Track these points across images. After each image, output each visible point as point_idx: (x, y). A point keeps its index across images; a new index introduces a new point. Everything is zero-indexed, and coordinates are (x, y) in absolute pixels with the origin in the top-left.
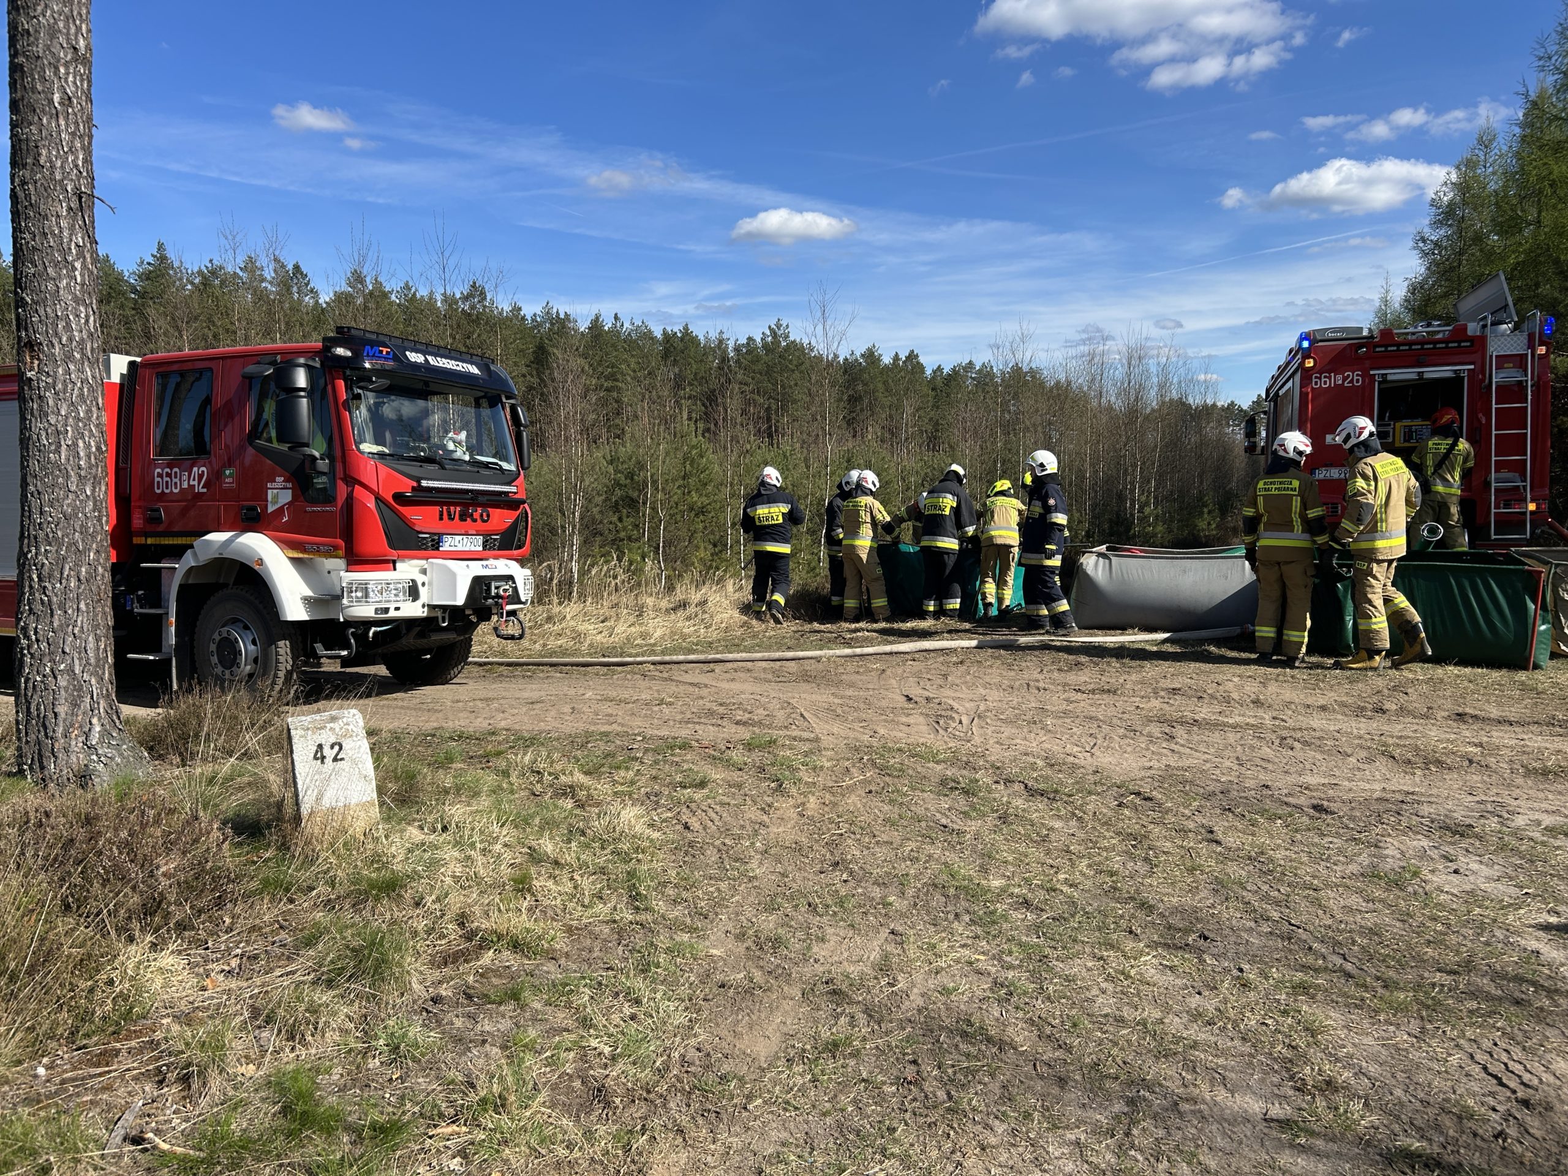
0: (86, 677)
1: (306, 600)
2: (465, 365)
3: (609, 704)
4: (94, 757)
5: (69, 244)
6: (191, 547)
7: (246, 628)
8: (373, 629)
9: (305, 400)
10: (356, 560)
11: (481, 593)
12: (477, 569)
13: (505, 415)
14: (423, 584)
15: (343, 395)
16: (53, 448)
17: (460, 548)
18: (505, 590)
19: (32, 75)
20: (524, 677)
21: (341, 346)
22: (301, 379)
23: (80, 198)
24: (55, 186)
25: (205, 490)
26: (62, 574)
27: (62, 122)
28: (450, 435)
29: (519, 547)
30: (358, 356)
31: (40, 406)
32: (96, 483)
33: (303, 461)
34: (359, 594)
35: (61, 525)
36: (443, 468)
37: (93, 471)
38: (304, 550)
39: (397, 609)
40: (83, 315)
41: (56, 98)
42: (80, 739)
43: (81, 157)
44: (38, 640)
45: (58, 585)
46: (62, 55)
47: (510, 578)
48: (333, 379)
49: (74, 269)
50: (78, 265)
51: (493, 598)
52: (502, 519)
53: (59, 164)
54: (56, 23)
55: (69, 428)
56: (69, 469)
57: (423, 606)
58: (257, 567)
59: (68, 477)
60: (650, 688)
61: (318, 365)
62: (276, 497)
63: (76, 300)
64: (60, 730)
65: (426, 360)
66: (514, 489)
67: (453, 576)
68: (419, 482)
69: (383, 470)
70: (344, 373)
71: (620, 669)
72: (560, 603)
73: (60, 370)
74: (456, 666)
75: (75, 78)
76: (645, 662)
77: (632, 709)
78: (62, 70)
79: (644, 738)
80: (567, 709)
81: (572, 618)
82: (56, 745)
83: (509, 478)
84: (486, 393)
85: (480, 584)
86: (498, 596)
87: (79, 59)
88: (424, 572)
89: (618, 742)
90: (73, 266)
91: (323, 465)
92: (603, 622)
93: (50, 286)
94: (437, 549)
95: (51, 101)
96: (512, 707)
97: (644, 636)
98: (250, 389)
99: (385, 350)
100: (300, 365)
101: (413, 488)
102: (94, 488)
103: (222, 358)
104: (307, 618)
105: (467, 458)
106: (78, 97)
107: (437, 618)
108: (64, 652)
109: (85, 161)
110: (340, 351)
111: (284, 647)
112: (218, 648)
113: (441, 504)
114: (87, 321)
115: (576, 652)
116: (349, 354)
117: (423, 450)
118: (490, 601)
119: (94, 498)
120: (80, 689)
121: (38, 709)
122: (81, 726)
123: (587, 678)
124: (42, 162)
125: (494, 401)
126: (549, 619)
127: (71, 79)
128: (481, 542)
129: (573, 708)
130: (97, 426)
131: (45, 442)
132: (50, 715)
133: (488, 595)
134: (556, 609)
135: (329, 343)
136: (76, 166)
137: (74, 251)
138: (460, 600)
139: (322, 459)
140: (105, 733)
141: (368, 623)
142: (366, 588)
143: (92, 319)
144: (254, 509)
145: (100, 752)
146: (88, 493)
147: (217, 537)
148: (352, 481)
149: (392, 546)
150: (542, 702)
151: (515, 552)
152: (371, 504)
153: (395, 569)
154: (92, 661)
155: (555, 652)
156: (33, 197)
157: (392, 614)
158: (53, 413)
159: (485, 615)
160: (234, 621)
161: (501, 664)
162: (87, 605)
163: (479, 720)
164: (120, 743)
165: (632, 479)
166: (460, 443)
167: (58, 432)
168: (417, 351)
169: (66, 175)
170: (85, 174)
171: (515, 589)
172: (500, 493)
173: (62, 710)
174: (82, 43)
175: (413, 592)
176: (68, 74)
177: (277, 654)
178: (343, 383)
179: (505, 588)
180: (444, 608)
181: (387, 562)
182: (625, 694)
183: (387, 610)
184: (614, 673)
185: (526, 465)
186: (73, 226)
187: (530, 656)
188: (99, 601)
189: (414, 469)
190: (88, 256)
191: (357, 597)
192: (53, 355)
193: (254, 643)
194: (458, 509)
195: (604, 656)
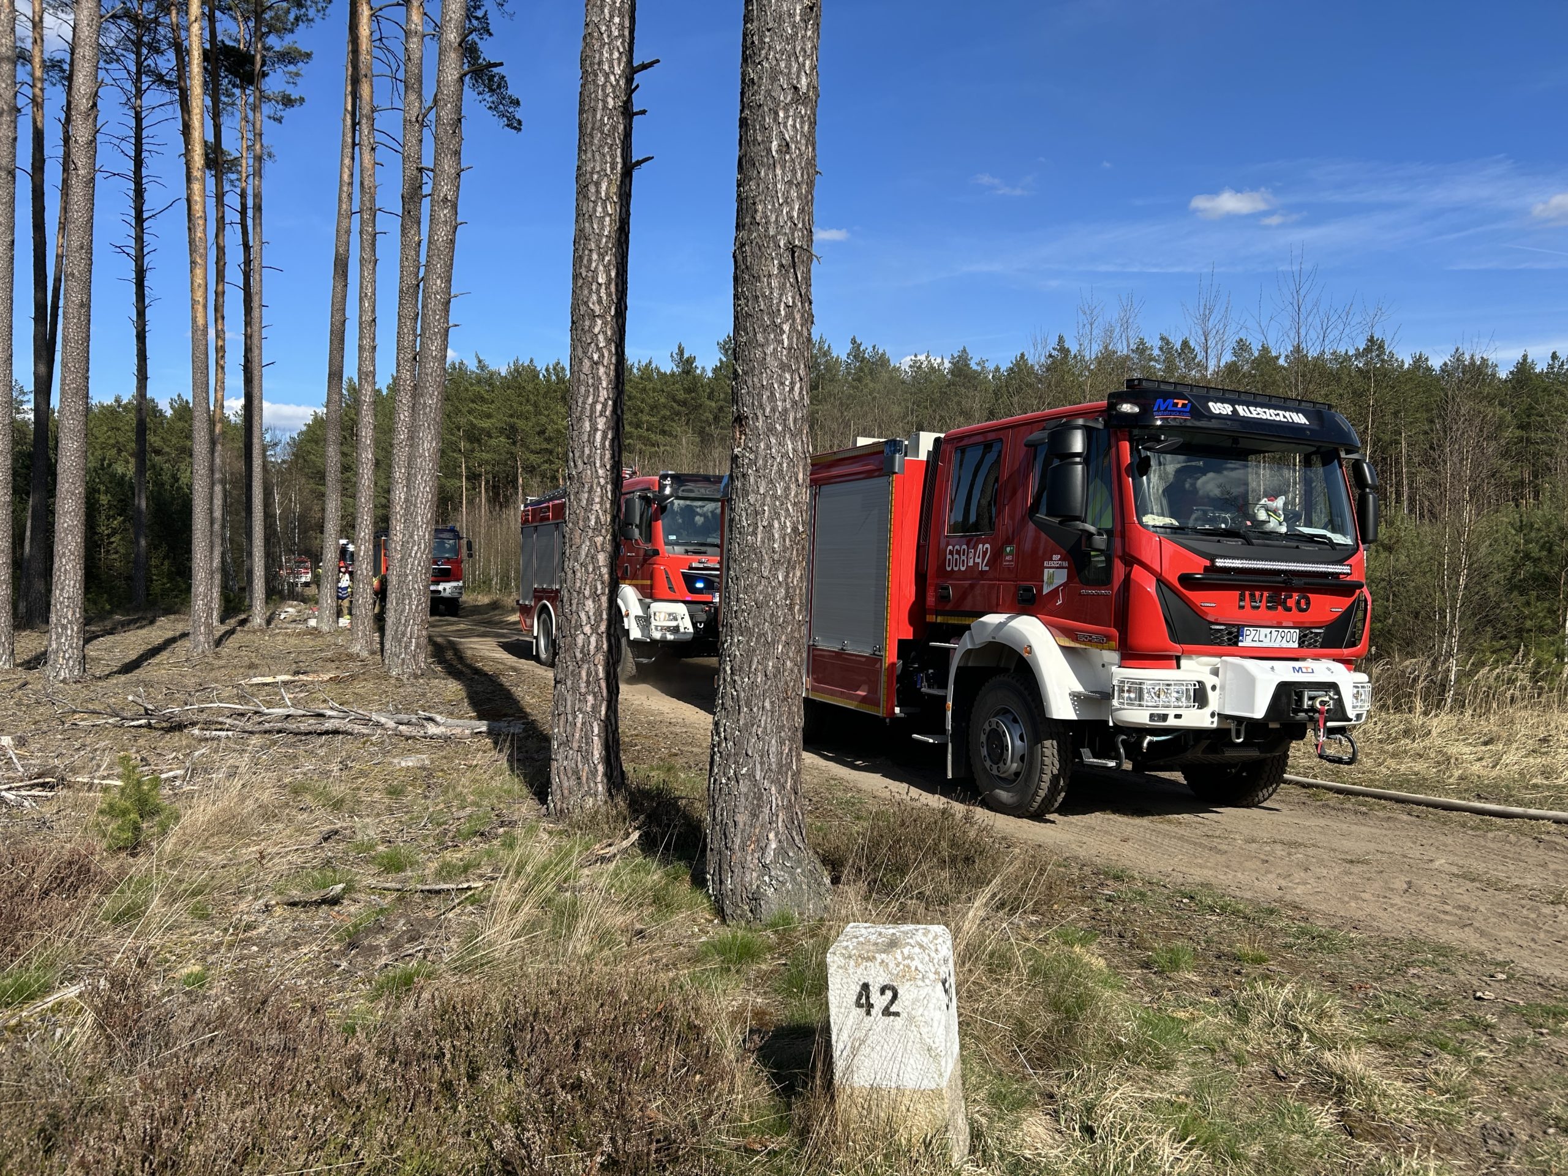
0: (766, 784)
1: (1076, 697)
2: (1287, 414)
3: (1469, 885)
4: (766, 878)
5: (778, 304)
6: (968, 628)
7: (1015, 721)
8: (1149, 738)
9: (1080, 467)
10: (1131, 655)
11: (1289, 704)
12: (1286, 672)
13: (1341, 476)
14: (1214, 688)
15: (1127, 458)
16: (751, 530)
17: (1266, 643)
18: (1323, 703)
19: (754, 126)
20: (1356, 812)
21: (1127, 402)
22: (1078, 444)
23: (793, 253)
24: (768, 243)
25: (987, 568)
26: (750, 667)
27: (779, 172)
28: (1263, 502)
29: (1354, 645)
30: (1146, 412)
31: (743, 485)
32: (791, 567)
33: (1081, 536)
34: (1132, 695)
35: (752, 615)
36: (1249, 543)
37: (787, 555)
38: (1075, 639)
39: (1178, 716)
40: (787, 383)
41: (774, 145)
42: (756, 855)
43: (797, 207)
44: (726, 739)
45: (746, 680)
46: (782, 98)
47: (1333, 686)
48: (1118, 440)
49: (782, 332)
50: (786, 327)
51: (1306, 711)
52: (1332, 607)
53: (773, 219)
54: (778, 64)
55: (766, 508)
56: (764, 552)
57: (1213, 715)
58: (1026, 655)
59: (761, 562)
60: (1545, 865)
61: (1100, 426)
62: (1051, 577)
63: (784, 367)
64: (738, 841)
65: (1235, 411)
66: (1346, 570)
67: (1250, 682)
68: (1213, 561)
69: (1169, 547)
70: (1130, 433)
71: (1500, 821)
72: (1426, 713)
73: (762, 445)
74: (1266, 787)
75: (795, 121)
76: (1543, 818)
77: (1503, 904)
78: (781, 114)
79: (1510, 977)
80: (1400, 884)
81: (1440, 735)
82: (734, 857)
83: (1343, 555)
84: (1319, 448)
85: (1287, 693)
86: (1312, 709)
87: (799, 97)
88: (1215, 672)
89: (1463, 977)
90: (781, 329)
91: (1100, 541)
92: (1486, 744)
93: (758, 354)
94: (1236, 644)
95: (769, 150)
96: (1321, 863)
97: (1547, 773)
98: (1035, 459)
99: (1180, 402)
100: (1077, 428)
101: (1206, 569)
102: (788, 573)
103: (1011, 427)
104: (1074, 717)
105: (1283, 529)
106: (797, 142)
107: (1229, 730)
108: (747, 755)
109: (802, 211)
110: (1126, 408)
111: (1050, 748)
112: (988, 739)
113: (1241, 588)
114: (792, 389)
115: (1438, 786)
116: (1137, 410)
117: (1225, 521)
118: (1302, 714)
119: (787, 584)
120: (760, 798)
121: (722, 815)
122: (758, 840)
123: (1446, 830)
124: (758, 219)
125: (1329, 457)
126: (1407, 733)
127: (790, 122)
128: (1296, 637)
129: (1409, 883)
130: (795, 504)
131: (745, 524)
132: (731, 824)
133: (1299, 709)
134: (1417, 719)
135: (1117, 398)
136: (791, 218)
137: (783, 313)
138: (1259, 713)
139: (1100, 534)
140: (781, 852)
141: (1141, 731)
142: (1141, 690)
143: (798, 385)
144: (1030, 590)
145: (773, 874)
146: (781, 579)
147: (993, 619)
148: (1131, 560)
149: (1175, 637)
150: (1366, 862)
151: (1346, 652)
152: (1152, 589)
153: (1179, 667)
154: (774, 766)
155: (1408, 781)
156: (749, 259)
157: (1171, 722)
158: (753, 491)
159: (1298, 732)
160: (1005, 712)
161: (1330, 789)
162: (772, 703)
163: (1270, 876)
164: (794, 865)
165: (1550, 551)
166: (1275, 512)
167: (756, 513)
168: (1223, 401)
169: (779, 228)
170: (800, 226)
171: (1340, 702)
172: (1325, 575)
173: (741, 819)
174: (804, 81)
175: (1200, 697)
176: (787, 117)
177: (1043, 755)
178: (1127, 444)
179: (1325, 699)
180: (1239, 720)
181: (1169, 658)
182: (1499, 872)
183: (1165, 717)
184: (1490, 828)
185: (1371, 537)
186: (784, 284)
187: (1371, 783)
188: (785, 699)
189: (1208, 546)
190: (798, 316)
191: (1130, 698)
192: (757, 427)
193: (1021, 738)
194: (1266, 594)
195: (1479, 797)
